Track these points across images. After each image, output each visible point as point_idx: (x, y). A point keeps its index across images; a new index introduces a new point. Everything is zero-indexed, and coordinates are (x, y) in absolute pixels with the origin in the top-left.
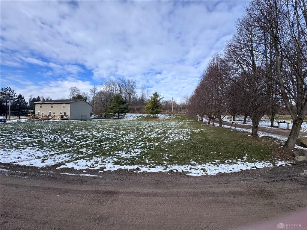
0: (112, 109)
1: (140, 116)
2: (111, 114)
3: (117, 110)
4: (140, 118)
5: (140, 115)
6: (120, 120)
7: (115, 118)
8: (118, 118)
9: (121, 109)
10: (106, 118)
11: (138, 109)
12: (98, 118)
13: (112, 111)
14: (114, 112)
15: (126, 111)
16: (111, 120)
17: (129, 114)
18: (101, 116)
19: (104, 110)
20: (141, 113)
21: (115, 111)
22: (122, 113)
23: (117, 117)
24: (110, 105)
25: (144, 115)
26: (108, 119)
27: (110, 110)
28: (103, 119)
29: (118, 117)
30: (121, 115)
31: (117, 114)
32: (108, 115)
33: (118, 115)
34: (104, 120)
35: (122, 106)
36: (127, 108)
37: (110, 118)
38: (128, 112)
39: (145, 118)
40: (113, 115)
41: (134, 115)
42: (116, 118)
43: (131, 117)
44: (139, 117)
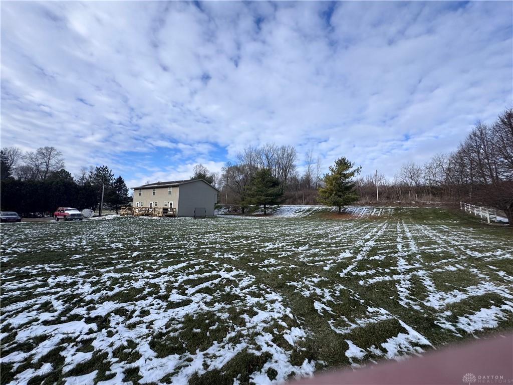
0: (253, 196)
1: (309, 210)
2: (252, 205)
3: (263, 198)
4: (308, 213)
5: (308, 207)
6: (268, 217)
7: (258, 213)
8: (265, 215)
9: (271, 195)
10: (243, 213)
11: (301, 197)
12: (230, 213)
13: (253, 200)
14: (258, 203)
15: (279, 200)
16: (250, 218)
17: (285, 207)
18: (235, 211)
19: (241, 200)
20: (307, 204)
21: (259, 199)
22: (272, 203)
23: (263, 213)
24: (250, 190)
25: (317, 207)
26: (246, 216)
27: (249, 199)
28: (238, 215)
29: (265, 212)
30: (271, 208)
31: (262, 206)
32: (247, 207)
33: (265, 208)
34: (239, 217)
35: (271, 191)
36: (282, 194)
37: (249, 214)
38: (283, 202)
39: (321, 214)
40: (256, 209)
41: (296, 207)
42: (260, 213)
43: (289, 211)
44: (307, 211)
